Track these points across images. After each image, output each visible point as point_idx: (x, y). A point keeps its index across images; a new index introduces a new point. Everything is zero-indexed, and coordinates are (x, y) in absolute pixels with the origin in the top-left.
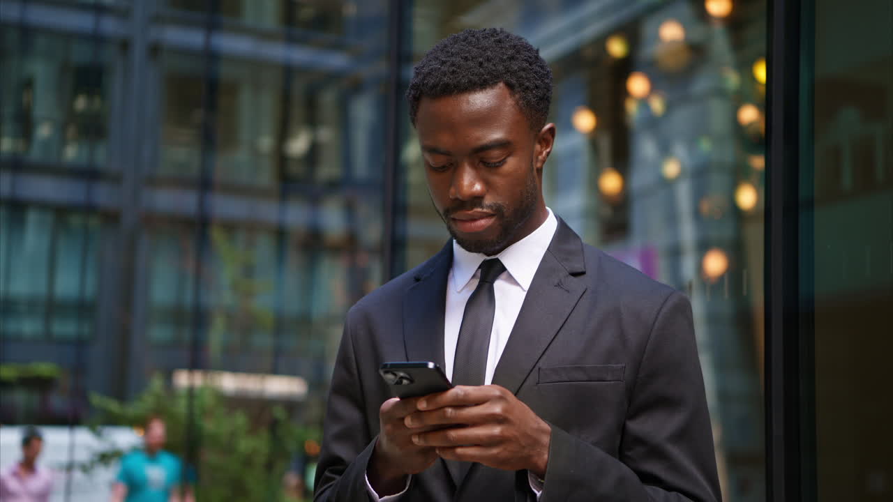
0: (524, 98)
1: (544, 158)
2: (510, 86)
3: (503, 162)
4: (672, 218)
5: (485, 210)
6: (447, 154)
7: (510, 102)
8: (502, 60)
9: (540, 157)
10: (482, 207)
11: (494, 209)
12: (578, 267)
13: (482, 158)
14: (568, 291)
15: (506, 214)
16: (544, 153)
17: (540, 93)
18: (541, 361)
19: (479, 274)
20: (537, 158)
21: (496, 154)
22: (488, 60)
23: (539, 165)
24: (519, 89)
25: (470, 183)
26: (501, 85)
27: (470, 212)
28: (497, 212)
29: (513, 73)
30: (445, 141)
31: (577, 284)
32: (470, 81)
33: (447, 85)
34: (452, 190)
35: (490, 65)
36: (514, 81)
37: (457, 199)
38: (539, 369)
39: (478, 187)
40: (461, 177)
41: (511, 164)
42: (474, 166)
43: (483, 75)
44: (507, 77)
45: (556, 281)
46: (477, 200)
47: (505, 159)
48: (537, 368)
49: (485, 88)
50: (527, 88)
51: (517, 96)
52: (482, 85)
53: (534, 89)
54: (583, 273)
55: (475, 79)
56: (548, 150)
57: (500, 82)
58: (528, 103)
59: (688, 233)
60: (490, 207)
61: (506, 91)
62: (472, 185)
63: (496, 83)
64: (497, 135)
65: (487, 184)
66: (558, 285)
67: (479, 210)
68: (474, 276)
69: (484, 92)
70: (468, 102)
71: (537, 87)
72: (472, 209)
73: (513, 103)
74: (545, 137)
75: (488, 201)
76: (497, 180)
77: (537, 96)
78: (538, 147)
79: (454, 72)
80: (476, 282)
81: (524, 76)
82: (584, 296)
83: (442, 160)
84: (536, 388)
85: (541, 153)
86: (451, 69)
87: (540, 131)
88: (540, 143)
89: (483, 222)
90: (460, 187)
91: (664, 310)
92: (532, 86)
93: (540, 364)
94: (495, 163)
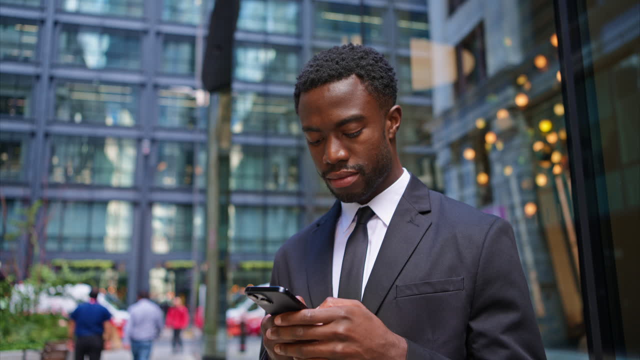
0: (372, 85)
1: (394, 131)
2: (360, 76)
3: (360, 133)
4: (510, 194)
5: (350, 170)
6: (318, 130)
7: (361, 88)
8: (353, 60)
9: (391, 131)
10: (347, 168)
11: (357, 169)
12: (425, 207)
13: (343, 130)
14: (418, 226)
15: (367, 172)
16: (394, 127)
17: (385, 81)
18: (398, 280)
19: (356, 219)
20: (389, 130)
21: (353, 126)
22: (343, 60)
23: (391, 136)
24: (368, 79)
25: (336, 150)
26: (354, 76)
27: (338, 173)
28: (359, 171)
29: (363, 67)
30: (316, 121)
31: (424, 220)
32: (329, 75)
33: (313, 80)
34: (324, 157)
35: (344, 63)
36: (363, 72)
37: (328, 164)
38: (397, 286)
39: (342, 153)
40: (329, 147)
41: (366, 133)
42: (338, 137)
43: (338, 69)
44: (358, 70)
45: (409, 219)
46: (342, 162)
47: (361, 130)
48: (394, 286)
49: (341, 79)
50: (374, 78)
51: (366, 83)
52: (339, 76)
53: (380, 79)
54: (429, 212)
55: (334, 73)
56: (397, 125)
57: (352, 74)
58: (376, 88)
59: (517, 199)
60: (353, 167)
61: (358, 80)
62: (338, 151)
63: (349, 75)
64: (353, 112)
65: (350, 150)
66: (411, 222)
67: (345, 170)
68: (353, 221)
69: (340, 81)
70: (329, 90)
71: (382, 77)
72: (340, 170)
73: (364, 88)
74: (394, 115)
75: (351, 163)
76: (358, 147)
77: (383, 84)
78: (389, 123)
79: (317, 70)
80: (354, 225)
81: (371, 69)
82: (430, 229)
83: (316, 136)
84: (395, 301)
85: (391, 127)
86: (316, 68)
87: (389, 110)
88: (390, 120)
89: (349, 179)
90: (329, 154)
91: (492, 233)
92: (377, 76)
93: (397, 283)
94: (353, 133)
